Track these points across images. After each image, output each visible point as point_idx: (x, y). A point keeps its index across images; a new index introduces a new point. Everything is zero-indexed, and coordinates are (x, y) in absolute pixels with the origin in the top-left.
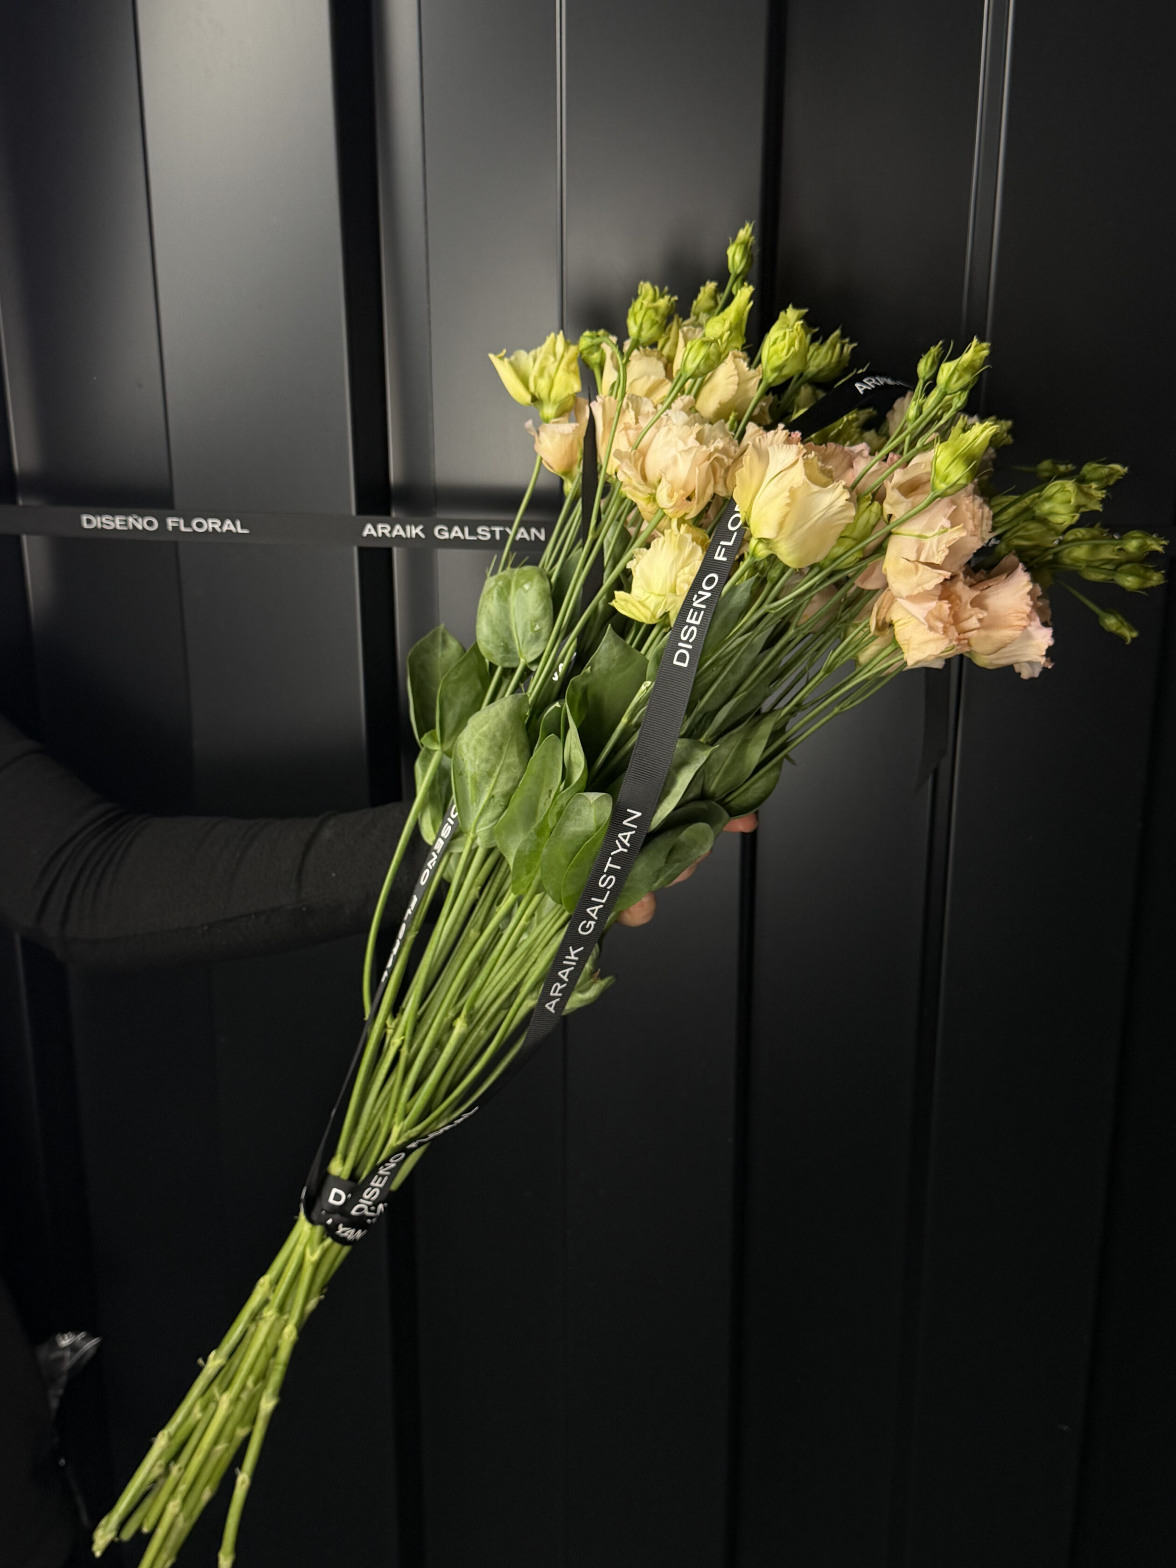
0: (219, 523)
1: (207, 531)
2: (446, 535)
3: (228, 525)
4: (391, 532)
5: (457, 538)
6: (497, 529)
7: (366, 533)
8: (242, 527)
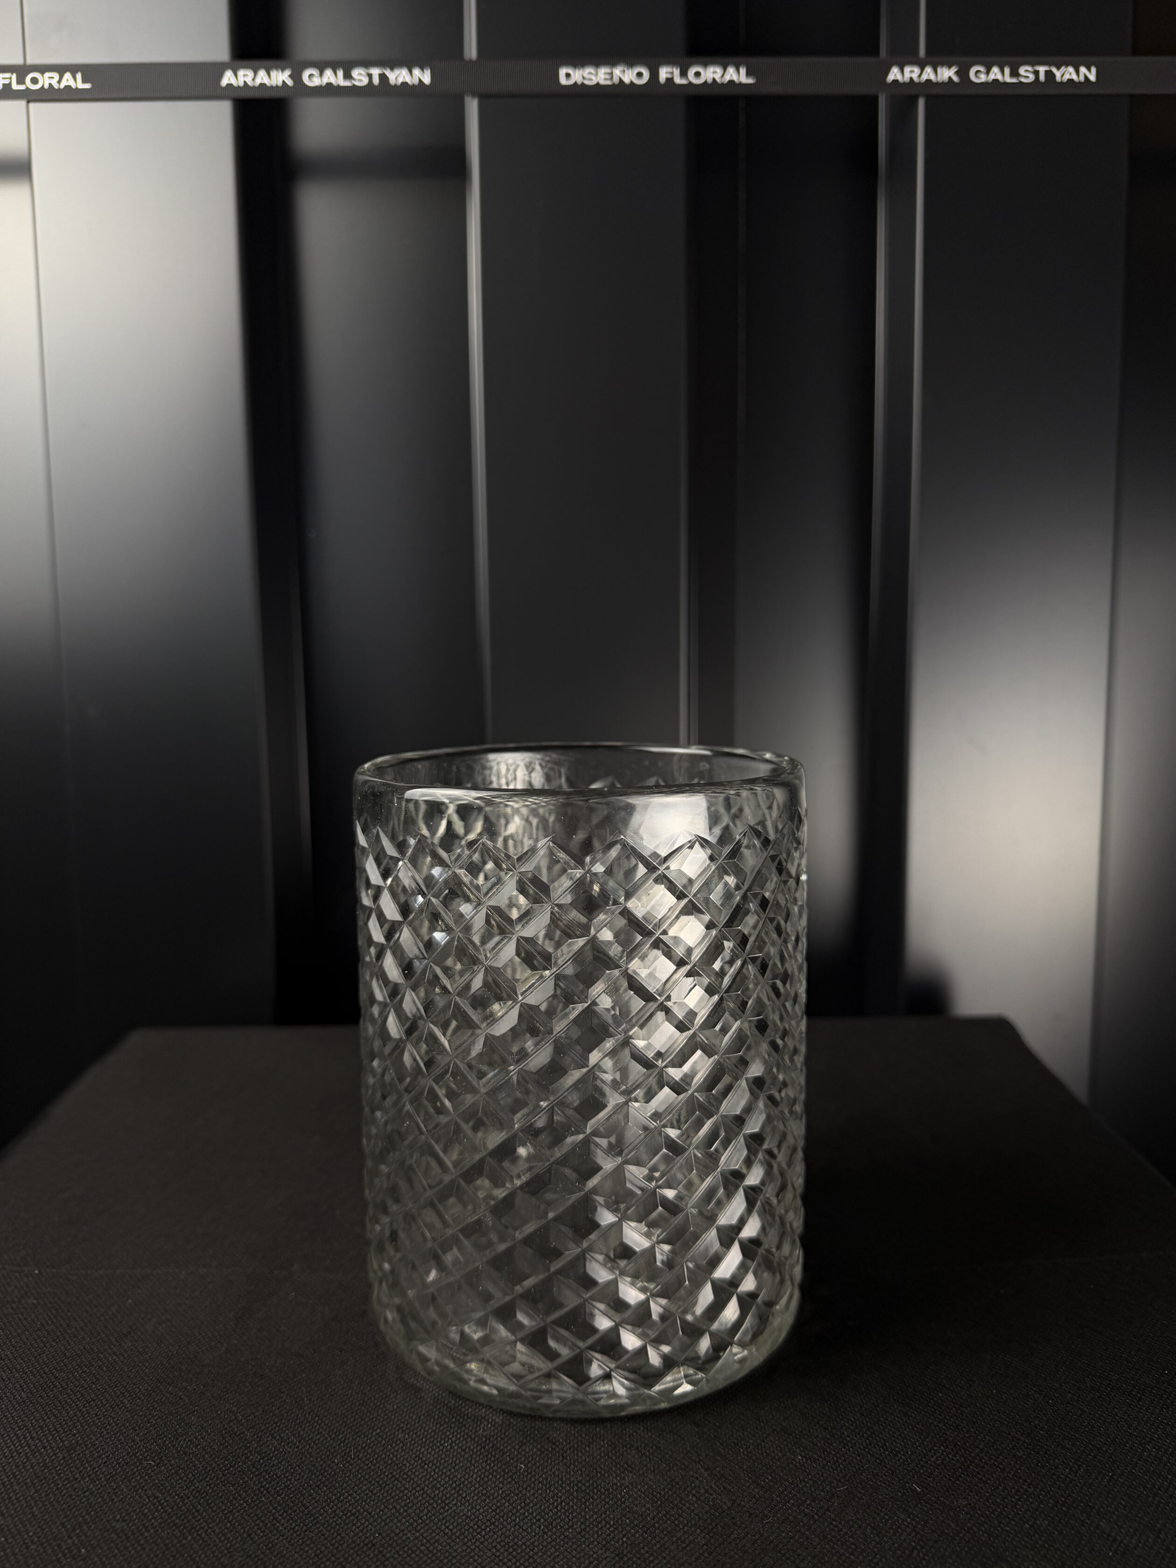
0: (56, 76)
1: (43, 86)
2: (316, 82)
3: (68, 80)
4: (253, 79)
5: (329, 85)
6: (376, 72)
7: (224, 82)
8: (84, 81)
